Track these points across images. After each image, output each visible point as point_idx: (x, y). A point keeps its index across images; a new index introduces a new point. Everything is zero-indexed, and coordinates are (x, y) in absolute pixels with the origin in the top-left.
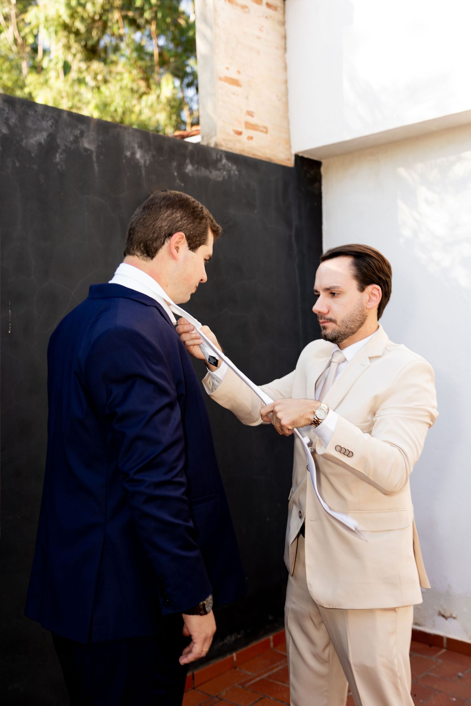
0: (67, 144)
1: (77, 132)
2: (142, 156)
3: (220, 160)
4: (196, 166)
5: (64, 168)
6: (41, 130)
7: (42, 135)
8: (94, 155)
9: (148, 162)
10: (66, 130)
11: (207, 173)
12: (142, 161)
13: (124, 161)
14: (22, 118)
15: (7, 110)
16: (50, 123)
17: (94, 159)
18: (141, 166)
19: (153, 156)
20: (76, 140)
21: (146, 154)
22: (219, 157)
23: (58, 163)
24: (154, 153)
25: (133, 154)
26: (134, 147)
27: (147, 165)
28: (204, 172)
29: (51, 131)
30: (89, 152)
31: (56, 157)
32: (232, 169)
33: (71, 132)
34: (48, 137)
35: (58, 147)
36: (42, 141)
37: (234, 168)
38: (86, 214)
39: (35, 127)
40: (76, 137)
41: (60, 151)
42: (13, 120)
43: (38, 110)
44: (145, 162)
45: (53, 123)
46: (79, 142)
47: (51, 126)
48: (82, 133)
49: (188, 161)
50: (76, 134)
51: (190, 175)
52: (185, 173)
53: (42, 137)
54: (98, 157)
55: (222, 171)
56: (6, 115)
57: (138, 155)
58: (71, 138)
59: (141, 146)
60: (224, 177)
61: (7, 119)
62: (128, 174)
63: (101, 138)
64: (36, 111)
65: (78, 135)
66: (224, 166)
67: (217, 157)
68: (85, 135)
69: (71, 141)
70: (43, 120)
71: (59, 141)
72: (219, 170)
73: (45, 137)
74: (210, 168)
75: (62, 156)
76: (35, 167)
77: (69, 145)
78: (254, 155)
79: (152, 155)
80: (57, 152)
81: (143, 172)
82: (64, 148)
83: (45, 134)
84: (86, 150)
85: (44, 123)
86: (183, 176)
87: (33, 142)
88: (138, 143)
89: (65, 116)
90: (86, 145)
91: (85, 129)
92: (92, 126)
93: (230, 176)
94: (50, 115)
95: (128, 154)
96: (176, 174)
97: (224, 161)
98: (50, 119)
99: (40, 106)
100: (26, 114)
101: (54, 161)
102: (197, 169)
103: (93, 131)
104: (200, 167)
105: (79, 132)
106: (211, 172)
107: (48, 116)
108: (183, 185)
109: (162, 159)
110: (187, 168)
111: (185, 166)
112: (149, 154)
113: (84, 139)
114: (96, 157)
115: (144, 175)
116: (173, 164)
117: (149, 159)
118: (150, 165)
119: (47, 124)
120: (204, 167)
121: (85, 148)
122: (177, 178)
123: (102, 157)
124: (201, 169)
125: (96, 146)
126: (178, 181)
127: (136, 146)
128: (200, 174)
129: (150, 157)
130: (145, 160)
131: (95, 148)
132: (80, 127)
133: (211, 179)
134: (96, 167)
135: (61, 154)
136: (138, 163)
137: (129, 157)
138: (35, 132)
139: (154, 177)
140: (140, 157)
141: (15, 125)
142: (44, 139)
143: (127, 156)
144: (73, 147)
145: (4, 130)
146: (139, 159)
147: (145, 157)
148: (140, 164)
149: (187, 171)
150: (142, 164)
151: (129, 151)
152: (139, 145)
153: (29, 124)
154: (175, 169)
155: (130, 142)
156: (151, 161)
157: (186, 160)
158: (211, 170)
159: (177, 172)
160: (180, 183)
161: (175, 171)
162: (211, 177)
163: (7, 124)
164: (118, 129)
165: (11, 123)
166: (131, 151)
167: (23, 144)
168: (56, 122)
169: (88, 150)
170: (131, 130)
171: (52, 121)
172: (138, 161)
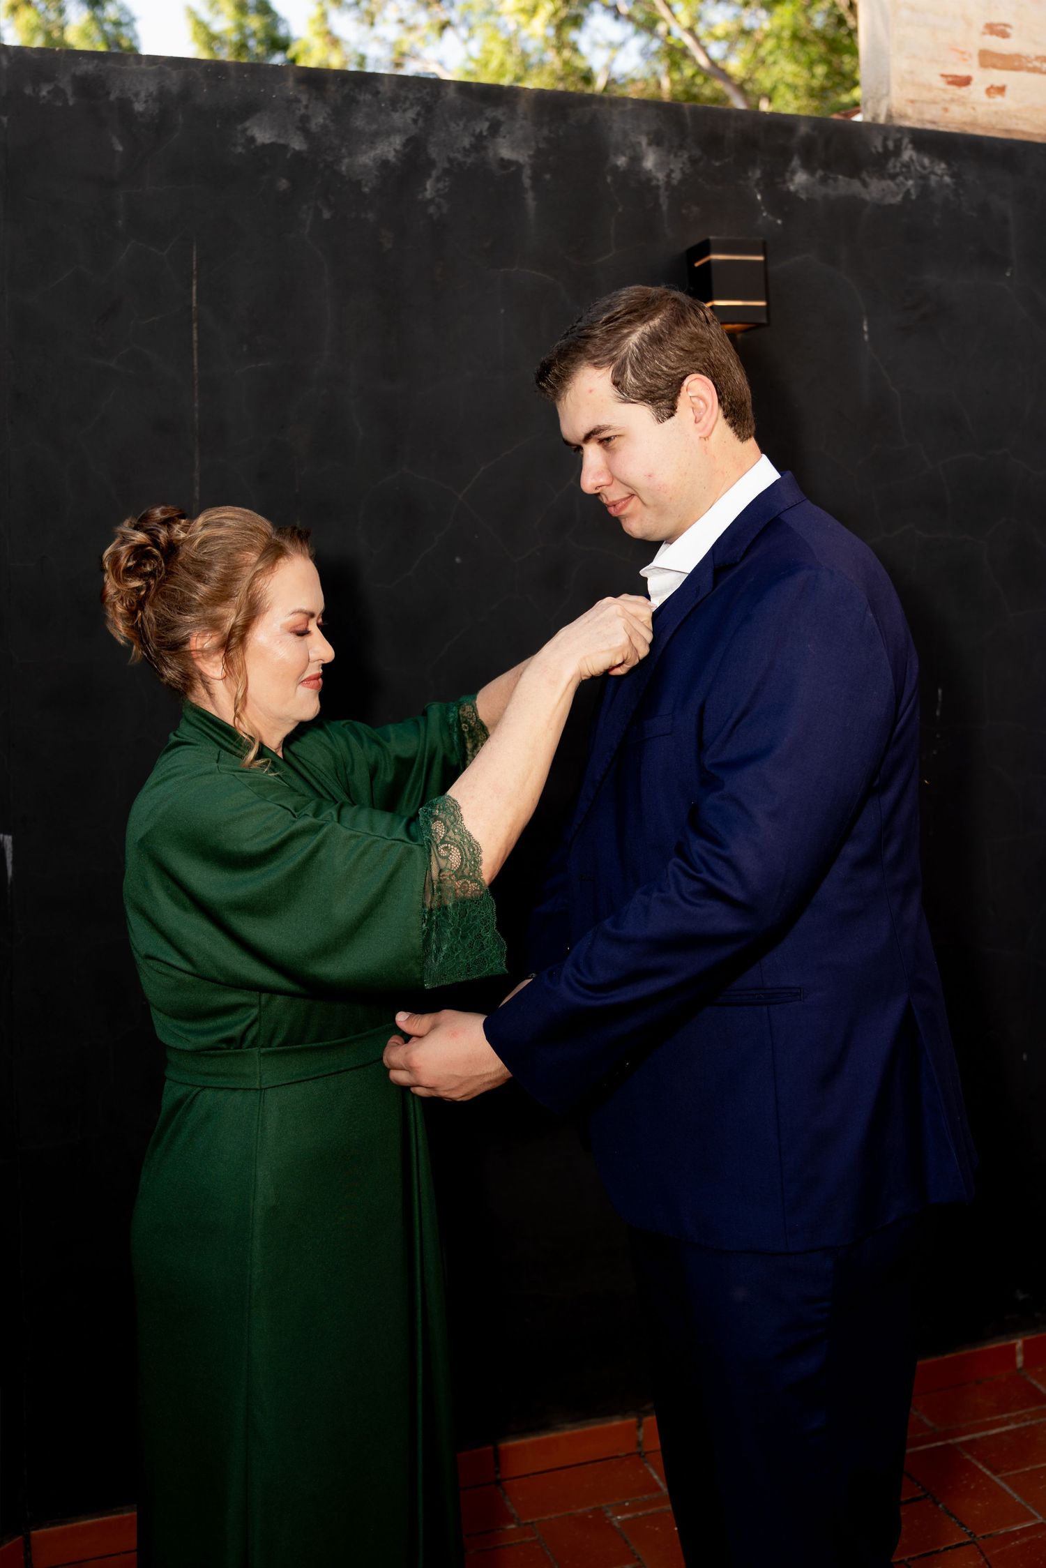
0: (452, 155)
1: (484, 126)
2: (660, 165)
3: (898, 151)
4: (820, 173)
5: (445, 210)
6: (390, 132)
7: (390, 144)
8: (527, 172)
9: (677, 176)
10: (453, 125)
11: (856, 186)
12: (661, 176)
13: (609, 179)
14: (341, 113)
15: (304, 99)
16: (411, 114)
17: (527, 182)
18: (658, 187)
19: (693, 161)
20: (480, 143)
21: (672, 156)
22: (891, 145)
23: (431, 201)
24: (697, 152)
25: (636, 159)
26: (639, 143)
27: (675, 182)
28: (844, 186)
29: (413, 130)
30: (513, 169)
31: (426, 190)
32: (933, 173)
33: (465, 128)
34: (405, 145)
35: (431, 164)
36: (391, 156)
37: (941, 167)
38: (502, 311)
39: (374, 127)
40: (479, 137)
41: (434, 173)
42: (319, 120)
43: (381, 89)
44: (669, 176)
45: (418, 114)
46: (485, 148)
47: (415, 121)
48: (495, 128)
49: (796, 162)
50: (478, 130)
51: (803, 196)
52: (789, 192)
53: (390, 148)
54: (536, 178)
55: (901, 178)
56: (303, 111)
57: (649, 162)
58: (467, 142)
59: (657, 140)
60: (908, 192)
61: (305, 119)
62: (620, 210)
63: (545, 132)
64: (376, 93)
65: (485, 133)
66: (906, 166)
67: (885, 146)
68: (503, 130)
69: (464, 148)
70: (395, 110)
71: (433, 152)
72: (893, 177)
73: (398, 148)
74: (864, 175)
75: (440, 185)
76: (371, 216)
77: (459, 156)
78: (1007, 131)
79: (690, 158)
80: (429, 176)
81: (663, 201)
82: (447, 165)
83: (397, 141)
84: (504, 164)
85: (396, 116)
86: (782, 201)
87: (367, 161)
88: (648, 134)
89: (451, 93)
90: (506, 153)
91: (502, 118)
92: (522, 107)
93: (925, 190)
94: (411, 96)
95: (621, 161)
96: (759, 197)
97: (908, 154)
98: (412, 105)
99: (386, 80)
100: (351, 101)
101: (420, 197)
102: (824, 181)
103: (525, 118)
104: (832, 176)
105: (486, 125)
106: (865, 184)
107: (406, 98)
108: (779, 222)
109: (717, 164)
110: (792, 180)
111: (788, 175)
112: (681, 156)
113: (500, 140)
114: (531, 178)
115: (665, 208)
116: (750, 174)
117: (682, 169)
118: (681, 182)
119: (405, 118)
120: (844, 175)
121: (502, 159)
122: (763, 208)
123: (548, 176)
124: (835, 180)
125: (531, 153)
126: (765, 214)
127: (644, 141)
128: (832, 193)
129: (684, 163)
130: (668, 171)
131: (530, 157)
132: (491, 113)
133: (864, 202)
134: (530, 200)
135: (438, 180)
136: (649, 180)
137: (621, 169)
138: (374, 138)
139: (695, 209)
140: (655, 165)
141: (324, 127)
142: (395, 150)
143: (616, 167)
144: (469, 161)
145: (298, 144)
146: (650, 171)
147: (668, 164)
148: (654, 183)
149: (792, 188)
150: (661, 183)
151: (624, 155)
152: (651, 137)
153: (359, 122)
154: (757, 185)
155: (625, 134)
156: (687, 171)
157: (790, 160)
158: (867, 179)
159: (761, 192)
160: (771, 218)
161: (756, 190)
162: (867, 198)
163: (305, 131)
164: (594, 107)
165: (313, 126)
166: (627, 155)
167: (343, 168)
168: (428, 108)
169: (510, 163)
170: (629, 106)
171: (417, 108)
172: (649, 177)
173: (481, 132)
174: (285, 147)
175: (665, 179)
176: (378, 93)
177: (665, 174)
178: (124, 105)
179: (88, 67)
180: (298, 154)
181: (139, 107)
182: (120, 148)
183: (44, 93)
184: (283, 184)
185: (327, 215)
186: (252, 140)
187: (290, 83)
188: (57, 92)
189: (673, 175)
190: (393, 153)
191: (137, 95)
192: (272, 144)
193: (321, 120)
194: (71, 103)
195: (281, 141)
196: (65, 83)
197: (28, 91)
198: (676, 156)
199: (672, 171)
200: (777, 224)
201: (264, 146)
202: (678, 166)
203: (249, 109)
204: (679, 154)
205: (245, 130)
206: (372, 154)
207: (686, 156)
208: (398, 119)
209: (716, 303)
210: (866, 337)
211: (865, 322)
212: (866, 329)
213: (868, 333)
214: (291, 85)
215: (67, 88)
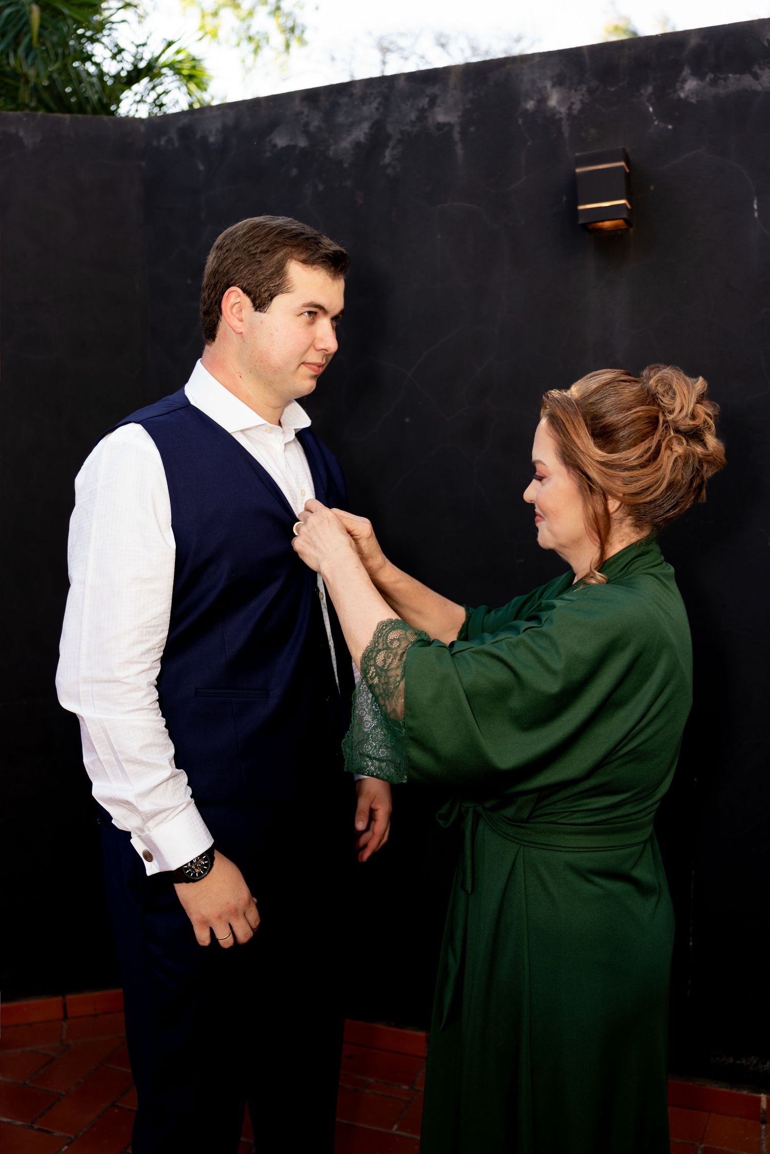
0: (404, 128)
1: (424, 102)
2: (561, 102)
4: (710, 76)
5: (398, 169)
6: (361, 121)
7: (361, 129)
8: (457, 129)
9: (577, 107)
10: (403, 106)
11: (747, 81)
12: (562, 109)
13: (520, 121)
14: (329, 116)
15: (306, 111)
16: (375, 105)
17: (456, 136)
18: (561, 119)
19: (591, 92)
20: (422, 114)
21: (573, 92)
23: (389, 165)
24: (594, 84)
25: (543, 100)
26: (545, 87)
27: (575, 112)
28: (735, 82)
29: (376, 116)
30: (446, 129)
31: (385, 157)
33: (412, 106)
34: (371, 128)
35: (389, 137)
36: (362, 138)
38: (439, 236)
39: (350, 120)
40: (422, 111)
41: (391, 144)
42: (316, 121)
43: (356, 91)
44: (570, 108)
45: (380, 104)
46: (426, 118)
47: (377, 109)
48: (433, 101)
49: (686, 71)
50: (421, 106)
51: (693, 101)
52: (680, 99)
53: (360, 133)
54: (463, 133)
56: (305, 119)
57: (553, 101)
58: (413, 116)
59: (559, 81)
61: (307, 124)
62: (529, 144)
63: (470, 95)
64: (351, 95)
65: (426, 107)
68: (439, 101)
69: (412, 122)
70: (364, 104)
71: (390, 129)
73: (367, 130)
74: (756, 69)
75: (395, 152)
76: (349, 183)
77: (408, 128)
79: (588, 90)
80: (387, 147)
81: (566, 129)
82: (399, 136)
83: (366, 126)
84: (440, 126)
85: (365, 108)
86: (673, 108)
87: (346, 145)
88: (552, 78)
89: (402, 83)
90: (441, 118)
91: (438, 92)
92: (453, 80)
94: (374, 92)
95: (530, 105)
96: (651, 109)
98: (375, 98)
99: (358, 85)
100: (335, 105)
101: (381, 163)
102: (714, 82)
103: (455, 89)
104: (722, 76)
105: (426, 100)
106: (756, 77)
107: (371, 94)
108: (670, 127)
109: (613, 89)
110: (682, 88)
111: (678, 85)
112: (581, 90)
113: (437, 109)
114: (460, 133)
115: (566, 135)
116: (642, 91)
117: (581, 100)
118: (581, 111)
119: (370, 109)
120: (734, 73)
121: (439, 124)
122: (654, 118)
123: (472, 129)
124: (725, 79)
125: (460, 114)
126: (656, 123)
127: (549, 84)
128: (722, 91)
129: (583, 95)
130: (569, 104)
131: (459, 117)
132: (430, 90)
133: (755, 93)
134: (459, 150)
135: (394, 148)
136: (554, 115)
137: (531, 111)
138: (349, 128)
139: (593, 131)
140: (558, 102)
141: (319, 128)
142: (365, 134)
143: (527, 110)
144: (415, 129)
145: (302, 143)
146: (555, 107)
147: (570, 98)
148: (558, 116)
149: (682, 95)
150: (563, 116)
151: (532, 99)
152: (555, 80)
153: (341, 119)
154: (649, 100)
155: (533, 82)
156: (586, 101)
157: (681, 72)
158: (759, 71)
159: (652, 105)
160: (662, 125)
161: (648, 104)
162: (759, 88)
163: (307, 133)
164: (508, 66)
165: (312, 128)
166: (535, 98)
167: (331, 153)
168: (386, 99)
169: (444, 125)
170: (537, 59)
171: (379, 100)
172: (554, 112)
173: (423, 106)
174: (294, 147)
175: (567, 111)
177: (567, 107)
178: (204, 138)
179: (185, 121)
180: (303, 149)
181: (212, 139)
182: (202, 168)
184: (294, 172)
185: (321, 187)
186: (275, 146)
187: (297, 102)
188: (170, 141)
189: (574, 107)
190: (363, 135)
191: (210, 132)
192: (288, 147)
193: (316, 123)
194: (177, 145)
195: (293, 143)
196: (173, 134)
197: (155, 143)
198: (576, 90)
199: (572, 104)
200: (669, 129)
201: (283, 149)
202: (577, 99)
203: (273, 125)
204: (579, 88)
205: (271, 140)
206: (349, 139)
207: (585, 89)
208: (366, 110)
209: (581, 207)
210: (756, 214)
211: (755, 201)
212: (755, 207)
213: (758, 210)
214: (297, 104)
215: (174, 136)
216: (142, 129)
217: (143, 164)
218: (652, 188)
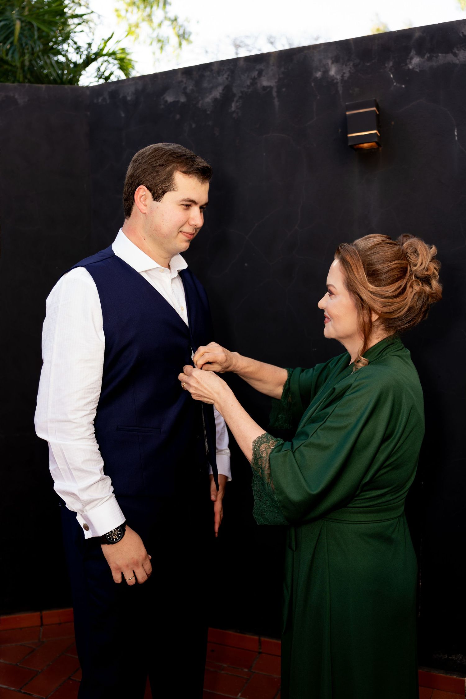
0: (242, 90)
1: (255, 74)
2: (337, 72)
4: (428, 55)
5: (240, 114)
6: (217, 86)
7: (218, 91)
8: (275, 90)
9: (347, 75)
10: (243, 76)
11: (450, 57)
12: (339, 77)
13: (313, 84)
14: (198, 83)
15: (184, 80)
16: (226, 76)
17: (275, 94)
18: (337, 83)
19: (355, 66)
20: (254, 81)
21: (344, 66)
23: (234, 111)
24: (357, 61)
25: (326, 72)
26: (328, 64)
27: (346, 78)
28: (442, 59)
29: (227, 83)
30: (268, 90)
31: (232, 107)
33: (248, 76)
34: (223, 90)
35: (234, 95)
36: (218, 96)
38: (265, 154)
39: (211, 85)
40: (254, 79)
41: (235, 99)
42: (190, 87)
43: (213, 68)
44: (343, 76)
45: (228, 75)
46: (256, 83)
47: (227, 79)
48: (260, 74)
49: (413, 53)
50: (253, 76)
51: (417, 70)
52: (409, 69)
53: (217, 93)
54: (278, 92)
56: (184, 85)
57: (333, 71)
58: (248, 82)
59: (336, 60)
61: (185, 88)
62: (318, 98)
63: (283, 69)
65: (256, 77)
68: (264, 73)
69: (248, 86)
70: (219, 76)
71: (235, 90)
73: (221, 91)
74: (455, 50)
75: (238, 104)
76: (210, 123)
77: (246, 90)
79: (354, 65)
80: (233, 101)
81: (340, 90)
82: (240, 95)
83: (220, 89)
84: (265, 88)
86: (405, 75)
87: (209, 100)
89: (242, 63)
90: (265, 83)
91: (263, 68)
92: (272, 60)
94: (226, 68)
95: (319, 74)
96: (392, 76)
98: (226, 72)
99: (216, 64)
100: (202, 76)
101: (230, 111)
102: (430, 59)
103: (273, 65)
104: (435, 55)
105: (256, 73)
106: (455, 55)
107: (224, 70)
108: (403, 86)
109: (368, 64)
110: (410, 63)
111: (408, 61)
112: (349, 65)
113: (263, 78)
115: (341, 92)
116: (386, 65)
117: (349, 71)
118: (349, 78)
119: (222, 79)
120: (442, 53)
121: (264, 87)
122: (394, 81)
123: (284, 90)
124: (437, 57)
125: (276, 80)
126: (395, 84)
127: (330, 62)
128: (434, 64)
129: (350, 68)
130: (342, 74)
131: (276, 82)
132: (258, 67)
133: (455, 65)
134: (276, 102)
135: (237, 102)
136: (333, 80)
137: (319, 78)
138: (210, 90)
139: (357, 89)
140: (336, 73)
141: (192, 91)
142: (220, 93)
143: (317, 78)
144: (250, 90)
145: (183, 99)
146: (333, 76)
147: (342, 70)
148: (335, 81)
149: (411, 67)
150: (339, 81)
151: (320, 71)
152: (333, 59)
153: (205, 85)
154: (390, 70)
155: (320, 61)
156: (352, 72)
157: (410, 53)
158: (457, 52)
159: (392, 73)
160: (398, 85)
161: (390, 73)
162: (457, 62)
163: (185, 93)
164: (306, 52)
165: (188, 91)
166: (322, 70)
167: (200, 105)
168: (232, 72)
169: (267, 87)
170: (322, 47)
171: (228, 73)
172: (333, 78)
173: (254, 77)
174: (178, 102)
175: (341, 78)
176: (212, 70)
177: (341, 75)
178: (125, 98)
179: (113, 87)
180: (183, 103)
181: (129, 98)
182: (123, 115)
183: (100, 100)
184: (178, 117)
185: (194, 126)
186: (166, 101)
187: (179, 75)
188: (104, 99)
189: (345, 75)
190: (218, 94)
191: (128, 94)
192: (174, 102)
193: (191, 87)
194: (108, 102)
195: (177, 100)
196: (106, 95)
197: (95, 101)
198: (346, 65)
199: (344, 73)
200: (403, 87)
201: (171, 103)
202: (347, 71)
203: (165, 89)
204: (348, 64)
205: (164, 98)
206: (211, 97)
207: (351, 64)
208: (220, 79)
209: (350, 135)
210: (456, 138)
211: (456, 130)
212: (456, 134)
213: (458, 136)
214: (179, 77)
215: (107, 97)
216: (88, 92)
217: (89, 113)
218: (393, 123)
